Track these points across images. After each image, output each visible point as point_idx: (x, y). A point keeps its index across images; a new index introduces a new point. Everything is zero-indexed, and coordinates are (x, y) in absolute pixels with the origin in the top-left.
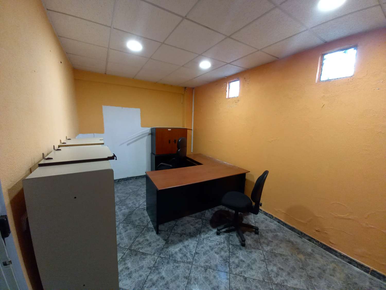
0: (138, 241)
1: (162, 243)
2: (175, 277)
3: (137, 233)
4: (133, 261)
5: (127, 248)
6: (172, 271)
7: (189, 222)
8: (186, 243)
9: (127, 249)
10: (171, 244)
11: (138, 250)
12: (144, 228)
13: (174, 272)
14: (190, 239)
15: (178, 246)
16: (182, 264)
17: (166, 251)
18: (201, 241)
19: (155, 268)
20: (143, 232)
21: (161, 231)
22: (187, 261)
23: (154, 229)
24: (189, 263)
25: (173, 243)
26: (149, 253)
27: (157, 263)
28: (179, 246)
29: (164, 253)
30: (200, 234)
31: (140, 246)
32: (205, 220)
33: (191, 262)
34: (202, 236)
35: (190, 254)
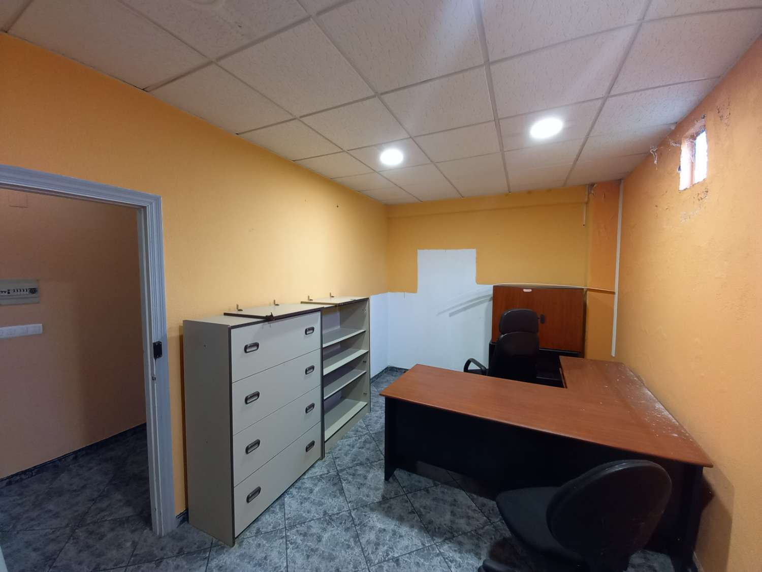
1: (375, 497)
2: (330, 554)
4: (324, 488)
6: (337, 544)
7: (454, 503)
8: (404, 530)
10: (383, 510)
13: (338, 548)
14: (416, 530)
15: (388, 522)
16: (357, 550)
17: (365, 512)
18: (431, 552)
19: (328, 519)
21: (395, 479)
22: (368, 554)
24: (368, 560)
25: (386, 512)
26: (347, 496)
27: (338, 516)
28: (388, 524)
29: (359, 513)
30: (446, 539)
32: (494, 527)
33: (372, 563)
34: (446, 547)
35: (387, 550)
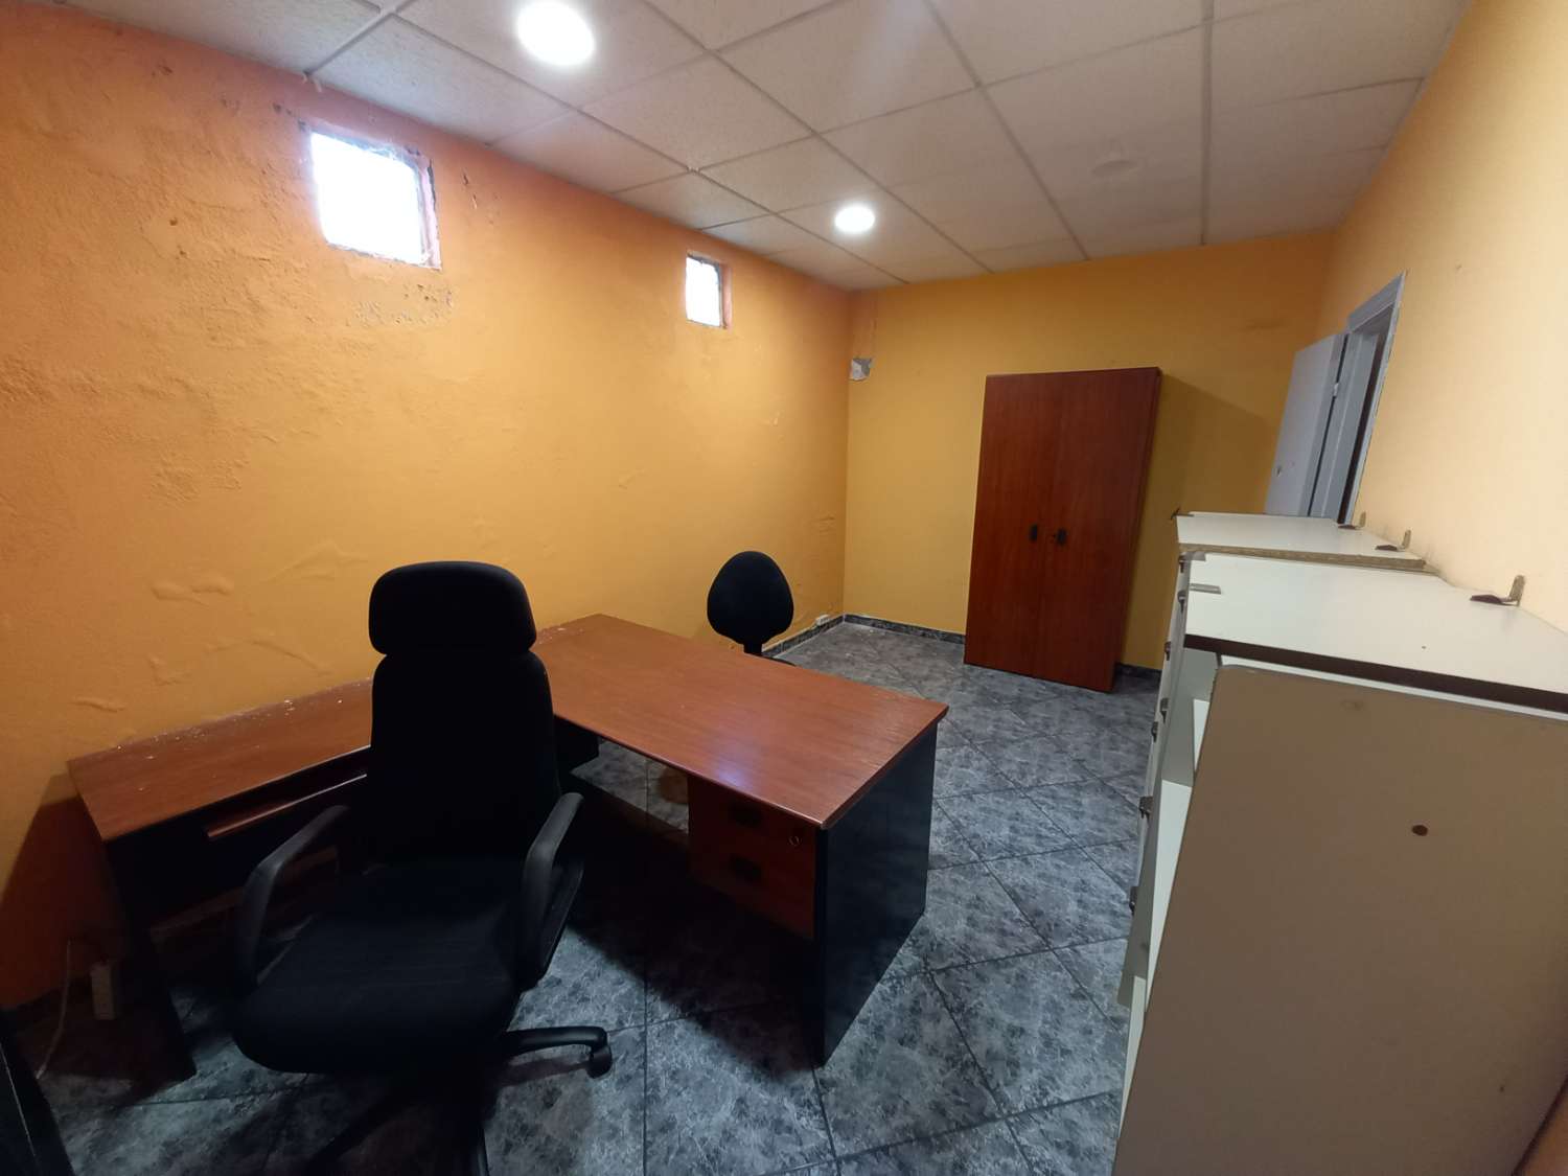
0: (1003, 945)
3: (981, 978)
5: (1052, 956)
9: (1056, 951)
11: (1022, 918)
12: (939, 972)
20: (958, 960)
23: (912, 932)
31: (1008, 925)
